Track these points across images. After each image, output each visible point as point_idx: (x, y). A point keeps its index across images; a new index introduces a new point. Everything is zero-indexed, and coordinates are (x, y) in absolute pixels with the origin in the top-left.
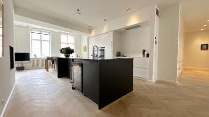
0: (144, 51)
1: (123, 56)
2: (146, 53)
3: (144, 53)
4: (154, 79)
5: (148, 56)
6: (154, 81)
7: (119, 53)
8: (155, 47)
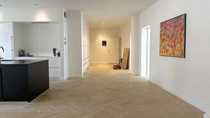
0: (55, 50)
1: (28, 55)
2: (56, 52)
3: (54, 52)
4: (66, 76)
5: (59, 55)
6: (65, 78)
7: (23, 51)
8: (65, 47)
